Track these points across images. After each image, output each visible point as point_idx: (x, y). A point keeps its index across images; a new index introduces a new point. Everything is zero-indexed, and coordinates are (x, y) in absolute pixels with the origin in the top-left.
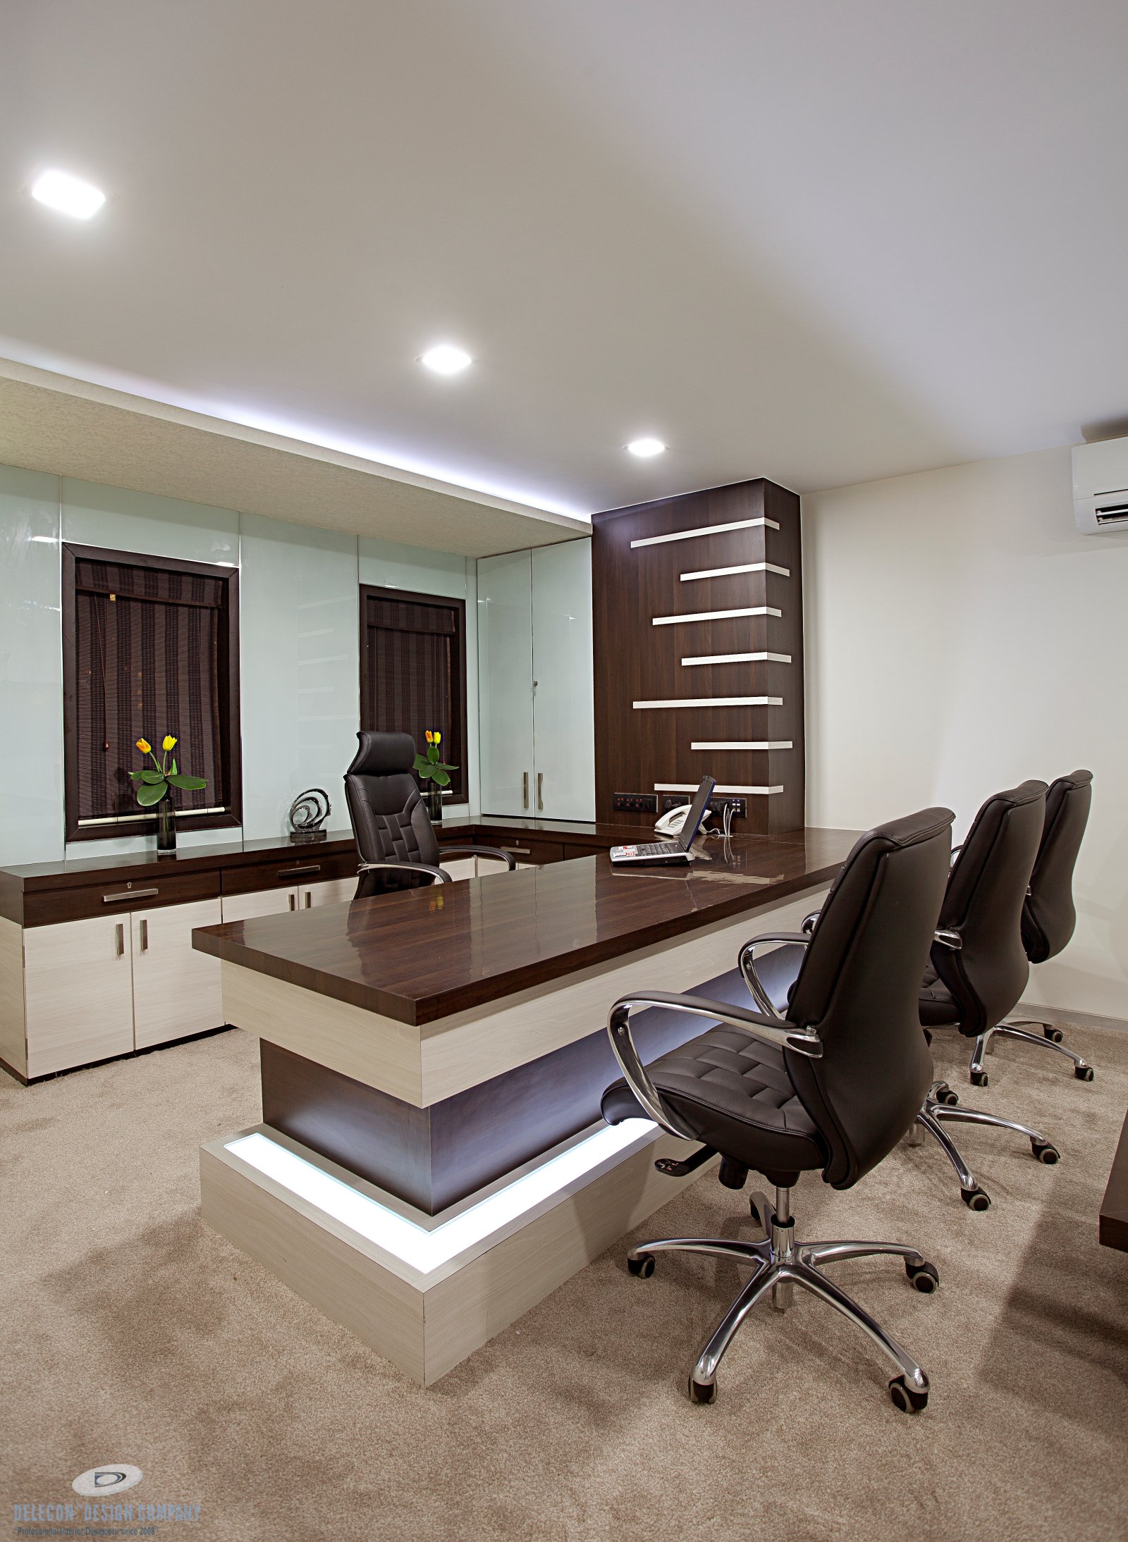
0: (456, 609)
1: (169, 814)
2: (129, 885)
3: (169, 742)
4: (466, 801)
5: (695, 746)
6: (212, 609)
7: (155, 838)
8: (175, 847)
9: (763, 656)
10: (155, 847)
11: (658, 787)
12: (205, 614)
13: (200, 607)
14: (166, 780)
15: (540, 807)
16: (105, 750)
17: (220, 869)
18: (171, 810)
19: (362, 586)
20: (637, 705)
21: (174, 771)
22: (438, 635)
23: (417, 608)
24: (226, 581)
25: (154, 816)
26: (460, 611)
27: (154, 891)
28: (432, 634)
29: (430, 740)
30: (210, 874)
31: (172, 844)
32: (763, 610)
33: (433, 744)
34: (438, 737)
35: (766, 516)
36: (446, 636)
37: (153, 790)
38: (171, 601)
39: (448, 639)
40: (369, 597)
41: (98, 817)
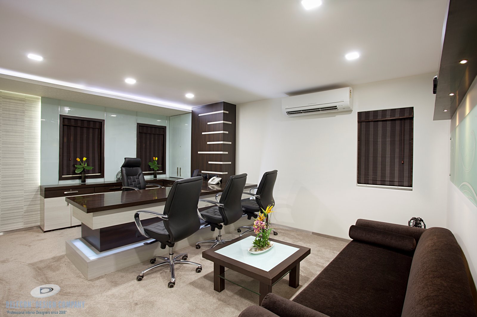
0: (163, 129)
1: (84, 175)
2: (71, 190)
3: (85, 159)
4: (165, 174)
5: (209, 162)
6: (98, 129)
7: (81, 180)
8: (85, 182)
9: (222, 142)
10: (81, 182)
11: (202, 172)
12: (97, 130)
13: (95, 128)
14: (83, 167)
15: (180, 175)
16: (70, 160)
17: (94, 187)
18: (85, 174)
19: (138, 124)
20: (199, 153)
21: (86, 165)
22: (159, 134)
23: (153, 128)
24: (101, 122)
25: (81, 175)
26: (165, 129)
27: (77, 192)
28: (158, 134)
29: (154, 159)
30: (91, 188)
31: (85, 181)
32: (222, 132)
33: (155, 160)
34: (157, 159)
35: (224, 110)
36: (161, 135)
37: (79, 170)
38: (88, 127)
39: (162, 135)
40: (140, 126)
41: (67, 175)
